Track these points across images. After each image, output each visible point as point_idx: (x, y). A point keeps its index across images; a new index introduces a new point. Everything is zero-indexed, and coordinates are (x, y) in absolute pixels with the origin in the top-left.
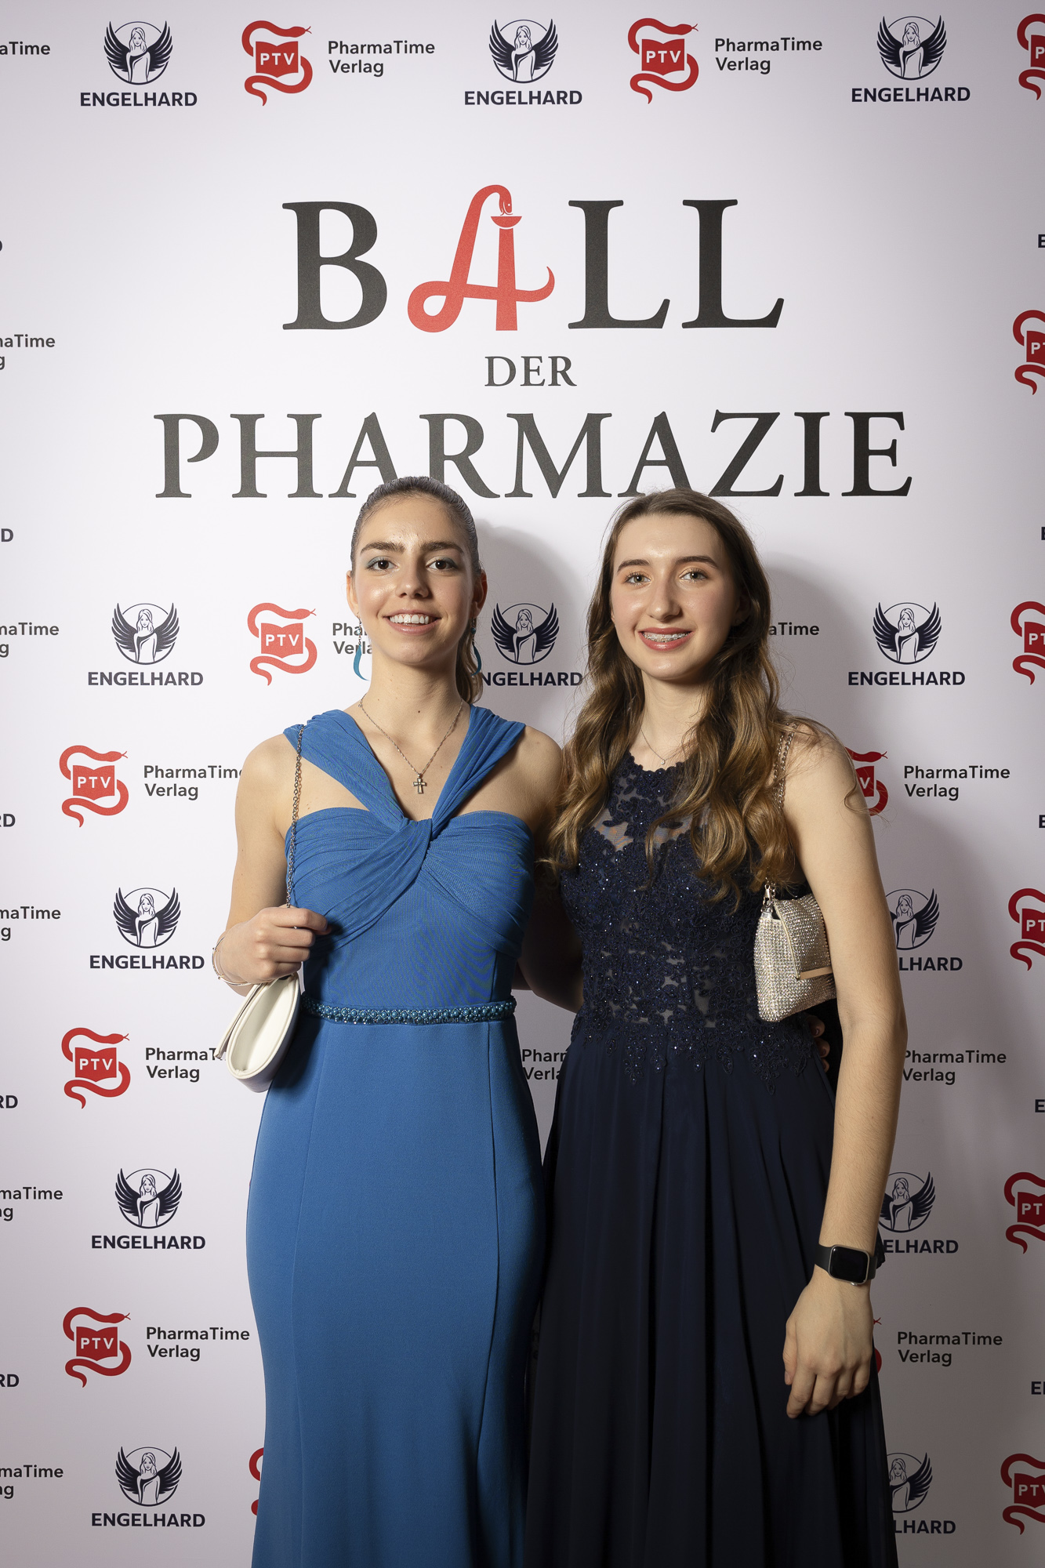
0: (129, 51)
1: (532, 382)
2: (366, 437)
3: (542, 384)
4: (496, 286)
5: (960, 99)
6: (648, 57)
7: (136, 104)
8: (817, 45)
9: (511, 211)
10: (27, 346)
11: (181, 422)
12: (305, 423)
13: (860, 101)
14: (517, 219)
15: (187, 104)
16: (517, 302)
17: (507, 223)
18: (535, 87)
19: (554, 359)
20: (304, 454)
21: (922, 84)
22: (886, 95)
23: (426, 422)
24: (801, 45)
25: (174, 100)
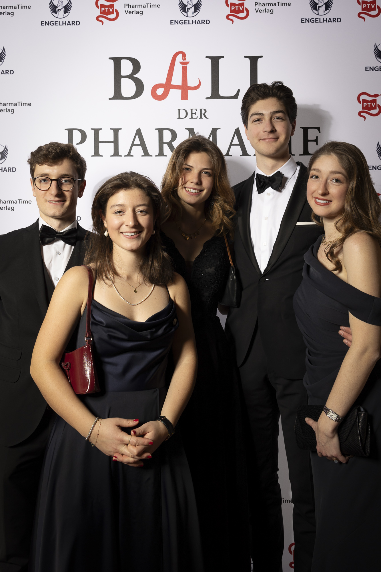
0: (57, 7)
1: (193, 117)
2: (137, 137)
3: (197, 118)
4: (181, 85)
5: (338, 22)
6: (232, 9)
7: (59, 25)
8: (289, 4)
9: (186, 60)
10: (22, 105)
11: (74, 131)
12: (116, 132)
13: (304, 22)
14: (188, 63)
15: (77, 25)
16: (188, 91)
17: (185, 64)
18: (194, 19)
19: (201, 110)
20: (116, 142)
21: (325, 17)
22: (313, 21)
23: (157, 131)
24: (284, 4)
25: (72, 23)
